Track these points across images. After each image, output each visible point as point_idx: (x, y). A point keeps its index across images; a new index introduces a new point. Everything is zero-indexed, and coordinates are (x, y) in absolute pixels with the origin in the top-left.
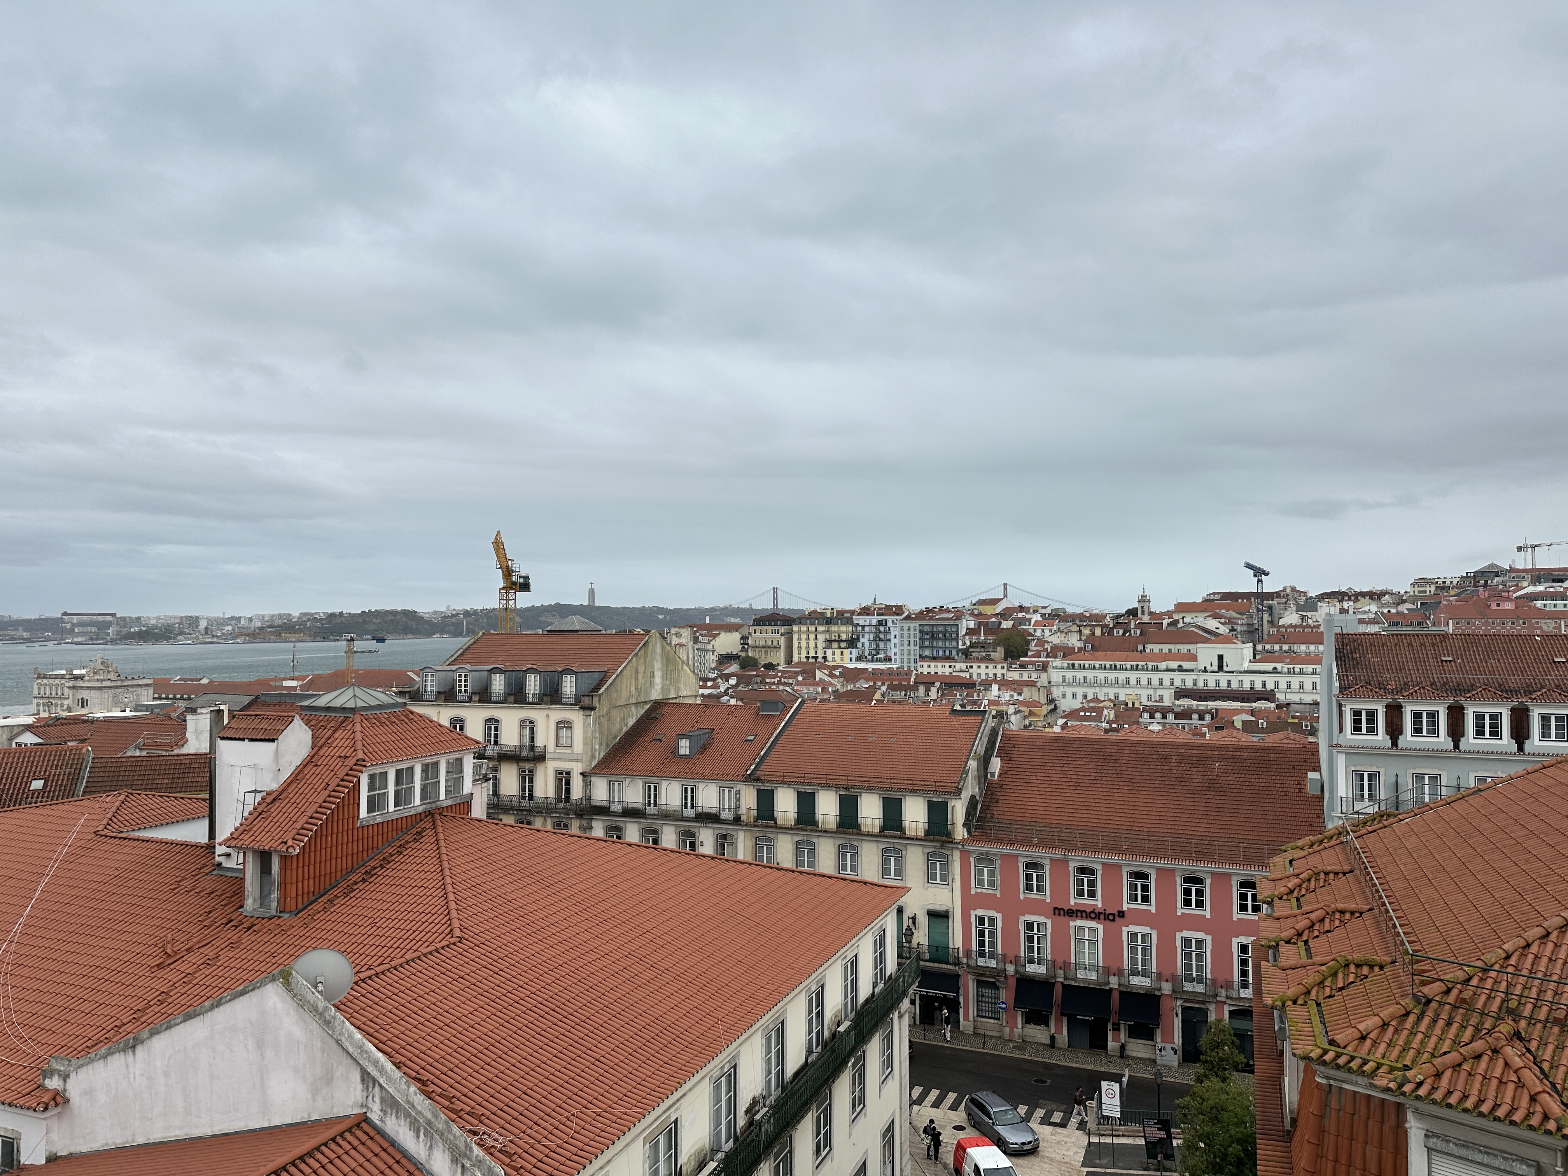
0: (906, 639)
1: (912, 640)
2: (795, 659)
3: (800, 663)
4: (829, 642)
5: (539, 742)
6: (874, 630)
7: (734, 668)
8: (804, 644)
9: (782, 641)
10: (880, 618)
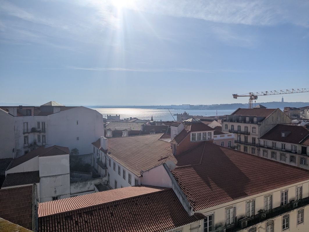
5: (249, 131)
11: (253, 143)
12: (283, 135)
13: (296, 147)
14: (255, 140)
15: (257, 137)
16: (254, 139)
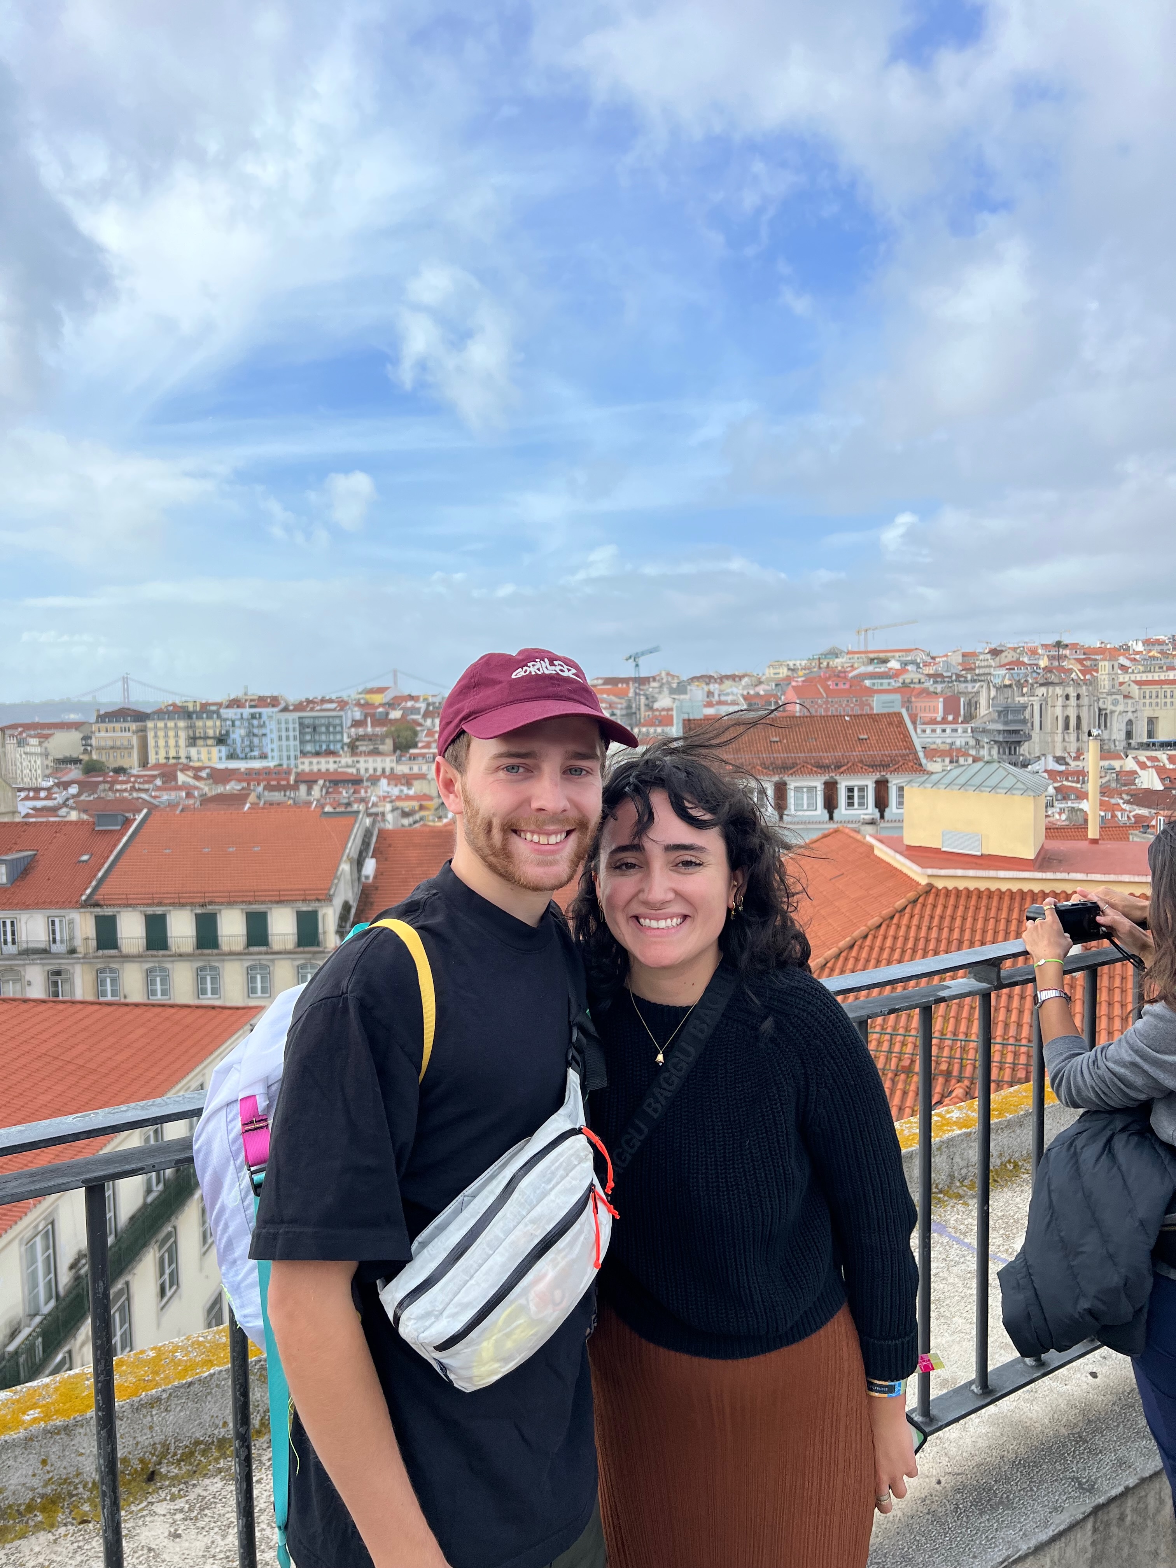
0: (284, 734)
1: (291, 734)
2: (152, 760)
3: (157, 766)
4: (193, 741)
6: (246, 724)
7: (75, 773)
8: (161, 743)
9: (135, 741)
10: (253, 710)
13: (71, 922)
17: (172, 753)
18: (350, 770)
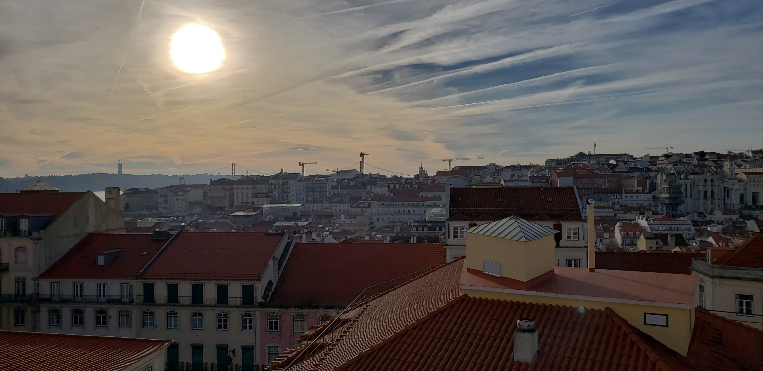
0: (299, 192)
1: (302, 192)
2: (235, 203)
3: (238, 206)
4: (255, 195)
5: (4, 261)
6: (281, 187)
7: (198, 209)
8: (240, 196)
9: (228, 194)
10: (284, 180)
11: (17, 295)
12: (101, 260)
14: (24, 285)
15: (29, 276)
16: (21, 282)
17: (245, 201)
18: (328, 210)
